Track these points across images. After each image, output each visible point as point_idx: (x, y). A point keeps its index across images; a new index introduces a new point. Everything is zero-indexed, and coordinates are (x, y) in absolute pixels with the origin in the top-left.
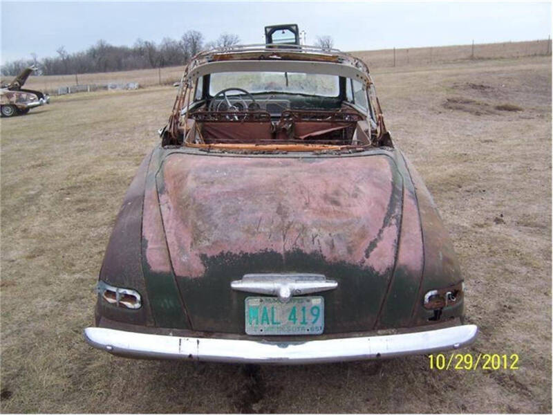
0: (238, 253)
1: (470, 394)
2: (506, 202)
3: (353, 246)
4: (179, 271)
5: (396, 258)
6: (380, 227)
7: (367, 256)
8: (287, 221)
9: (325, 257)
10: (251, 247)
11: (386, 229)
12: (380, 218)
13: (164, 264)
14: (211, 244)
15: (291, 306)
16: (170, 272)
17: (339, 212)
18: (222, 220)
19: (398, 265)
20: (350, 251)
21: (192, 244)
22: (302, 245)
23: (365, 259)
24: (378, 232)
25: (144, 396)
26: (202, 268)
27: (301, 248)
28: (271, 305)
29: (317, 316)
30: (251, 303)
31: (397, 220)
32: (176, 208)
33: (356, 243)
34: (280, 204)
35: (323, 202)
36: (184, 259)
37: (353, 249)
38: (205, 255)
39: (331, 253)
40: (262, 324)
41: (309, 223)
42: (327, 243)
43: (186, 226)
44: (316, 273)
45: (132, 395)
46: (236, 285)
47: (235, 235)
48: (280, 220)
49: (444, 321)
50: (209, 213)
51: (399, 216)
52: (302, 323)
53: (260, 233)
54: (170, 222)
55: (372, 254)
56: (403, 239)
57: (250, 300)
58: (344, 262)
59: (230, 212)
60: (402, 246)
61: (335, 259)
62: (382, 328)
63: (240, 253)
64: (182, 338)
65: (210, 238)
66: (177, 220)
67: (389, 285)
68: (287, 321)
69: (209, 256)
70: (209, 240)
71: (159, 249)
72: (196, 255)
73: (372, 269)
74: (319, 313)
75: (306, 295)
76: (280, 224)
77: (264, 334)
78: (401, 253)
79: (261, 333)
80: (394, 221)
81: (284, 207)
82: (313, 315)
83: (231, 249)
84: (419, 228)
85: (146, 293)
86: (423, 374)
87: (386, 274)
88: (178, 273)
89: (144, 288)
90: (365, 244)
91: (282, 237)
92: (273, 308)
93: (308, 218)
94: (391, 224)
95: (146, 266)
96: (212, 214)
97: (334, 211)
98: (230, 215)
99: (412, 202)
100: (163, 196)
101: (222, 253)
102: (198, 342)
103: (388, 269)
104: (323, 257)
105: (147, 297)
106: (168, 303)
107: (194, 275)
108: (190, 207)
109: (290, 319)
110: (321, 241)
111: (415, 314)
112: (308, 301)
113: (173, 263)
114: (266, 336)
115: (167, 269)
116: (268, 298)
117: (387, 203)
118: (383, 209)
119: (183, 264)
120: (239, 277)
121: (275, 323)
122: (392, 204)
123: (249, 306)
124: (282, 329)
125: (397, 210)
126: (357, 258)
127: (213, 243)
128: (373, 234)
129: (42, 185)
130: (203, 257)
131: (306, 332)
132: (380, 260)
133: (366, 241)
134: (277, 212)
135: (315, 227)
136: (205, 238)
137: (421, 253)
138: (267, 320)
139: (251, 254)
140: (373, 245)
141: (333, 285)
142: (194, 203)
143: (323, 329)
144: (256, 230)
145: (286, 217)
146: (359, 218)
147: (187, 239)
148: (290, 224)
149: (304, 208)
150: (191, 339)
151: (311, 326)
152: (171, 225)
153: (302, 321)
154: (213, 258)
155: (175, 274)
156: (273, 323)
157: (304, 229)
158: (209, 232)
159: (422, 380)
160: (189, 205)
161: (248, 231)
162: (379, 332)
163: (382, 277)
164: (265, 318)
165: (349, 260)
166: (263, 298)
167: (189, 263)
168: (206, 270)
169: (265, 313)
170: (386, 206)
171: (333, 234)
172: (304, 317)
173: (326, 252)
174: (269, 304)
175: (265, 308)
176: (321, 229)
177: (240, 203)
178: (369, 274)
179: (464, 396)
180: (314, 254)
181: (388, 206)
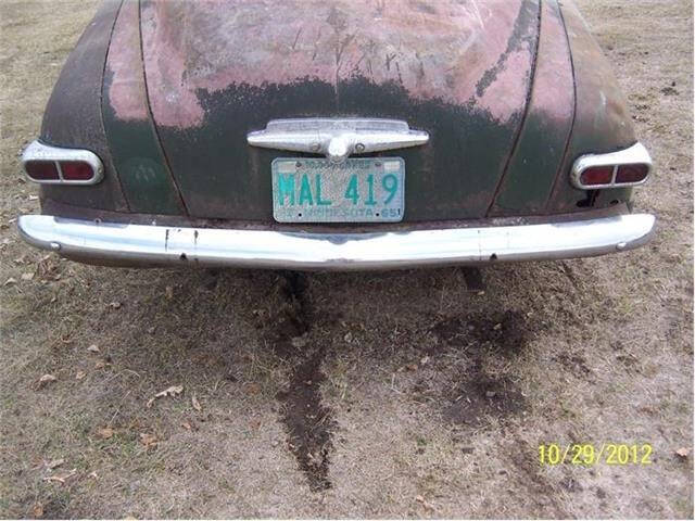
0: (259, 86)
1: (629, 326)
2: (680, 67)
3: (456, 75)
4: (162, 118)
5: (529, 99)
6: (503, 51)
7: (480, 93)
8: (343, 35)
9: (408, 91)
10: (282, 73)
11: (512, 56)
12: (502, 38)
13: (137, 107)
14: (214, 71)
15: (349, 173)
16: (147, 119)
17: (434, 23)
18: (236, 33)
19: (531, 110)
20: (450, 83)
21: (184, 75)
22: (369, 70)
23: (476, 97)
24: (499, 58)
25: (133, 326)
26: (200, 112)
27: (367, 75)
28: (314, 172)
29: (393, 190)
30: (283, 169)
31: (531, 43)
32: (165, 24)
33: (461, 70)
34: (334, 10)
35: (406, 7)
36: (171, 98)
37: (457, 79)
38: (205, 91)
39: (419, 84)
40: (301, 204)
41: (382, 37)
42: (411, 68)
43: (178, 49)
44: (391, 118)
45: (115, 324)
46: (255, 138)
47: (255, 57)
48: (332, 32)
49: (602, 207)
50: (215, 25)
51: (534, 38)
52: (366, 203)
53: (297, 51)
54: (154, 45)
55: (487, 90)
56: (539, 71)
57: (280, 164)
58: (440, 100)
59: (250, 22)
60: (538, 80)
61: (425, 95)
62: (501, 215)
63: (263, 85)
64: (171, 229)
65: (213, 63)
66: (164, 41)
67: (515, 143)
68: (343, 199)
69: (210, 91)
70: (211, 66)
71: (132, 84)
72: (191, 91)
73: (488, 114)
74: (395, 187)
75: (374, 154)
76: (333, 38)
77: (305, 221)
78: (536, 91)
79: (300, 220)
80: (525, 45)
81: (341, 13)
82: (386, 189)
83: (249, 78)
84: (567, 57)
85: (109, 154)
86: (557, 297)
87: (511, 122)
88: (160, 121)
89: (105, 148)
90: (476, 75)
91: (334, 58)
92: (318, 176)
93: (380, 30)
94: (519, 49)
95: (108, 111)
96: (219, 26)
97: (426, 21)
98: (249, 26)
99: (556, 20)
100: (147, 10)
101: (232, 86)
102: (196, 234)
103: (515, 115)
104: (404, 92)
105: (111, 161)
106: (145, 172)
107: (186, 124)
108: (184, 19)
109: (347, 196)
110: (402, 64)
111: (555, 192)
112: (378, 165)
113: (152, 105)
114: (307, 224)
115: (141, 114)
116: (310, 160)
117: (515, 17)
118: (509, 24)
119: (170, 106)
120: (261, 126)
121: (322, 203)
122: (522, 21)
123: (278, 173)
124: (335, 212)
125: (530, 29)
126: (463, 95)
127: (218, 70)
128: (491, 61)
129: (19, 47)
130: (202, 94)
131: (374, 219)
132: (503, 100)
133: (477, 69)
134: (327, 21)
135: (393, 44)
136: (205, 64)
137: (571, 93)
138: (309, 197)
139: (281, 85)
140: (490, 76)
141: (423, 137)
142: (192, 12)
143: (402, 213)
144: (291, 48)
145: (343, 28)
146: (468, 33)
147: (177, 67)
148: (349, 38)
149: (375, 15)
150: (184, 230)
151: (381, 209)
152: (154, 50)
153: (368, 199)
154: (217, 93)
155: (155, 123)
156: (319, 203)
157: (373, 45)
158: (212, 54)
159: (556, 305)
160: (183, 15)
161: (276, 50)
162: (495, 221)
163: (504, 126)
164: (305, 195)
165: (449, 96)
166: (302, 160)
167: (178, 104)
168: (206, 115)
169: (305, 186)
170: (513, 22)
171: (422, 55)
172: (371, 193)
173: (410, 82)
174: (312, 170)
175: (305, 176)
176: (402, 47)
177: (267, 9)
178: (483, 124)
179: (620, 329)
180: (389, 84)
181: (517, 21)
